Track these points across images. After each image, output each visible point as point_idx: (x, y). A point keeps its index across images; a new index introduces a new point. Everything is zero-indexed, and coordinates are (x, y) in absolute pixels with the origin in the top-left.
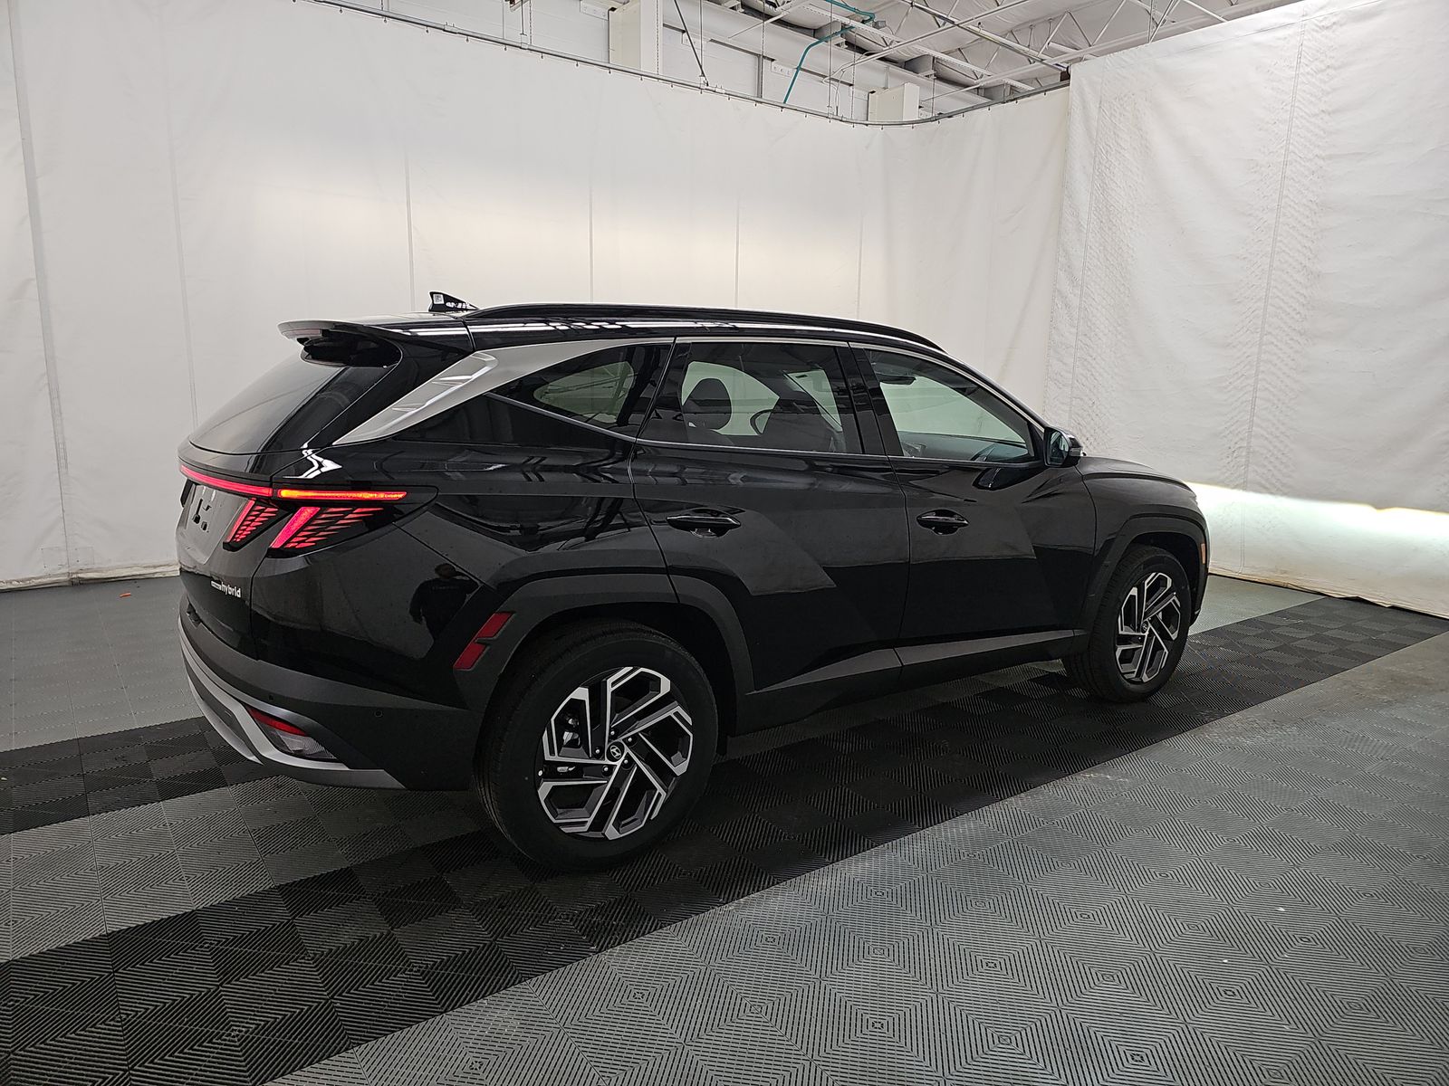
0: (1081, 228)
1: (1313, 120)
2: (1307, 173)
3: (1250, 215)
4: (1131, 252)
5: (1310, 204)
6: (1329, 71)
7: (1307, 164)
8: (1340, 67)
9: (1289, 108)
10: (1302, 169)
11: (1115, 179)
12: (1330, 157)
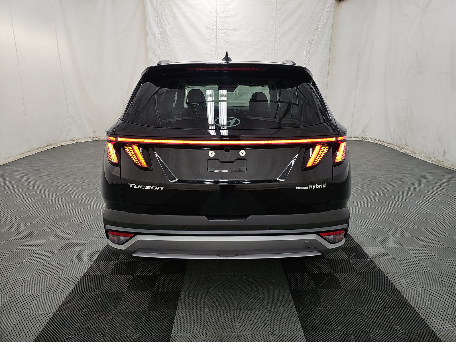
0: (156, 40)
1: (222, 18)
2: (223, 33)
3: (209, 42)
4: (175, 49)
5: (225, 41)
6: (224, 5)
7: (222, 30)
8: (227, 5)
9: (216, 13)
10: (221, 31)
11: (166, 25)
12: (228, 29)
